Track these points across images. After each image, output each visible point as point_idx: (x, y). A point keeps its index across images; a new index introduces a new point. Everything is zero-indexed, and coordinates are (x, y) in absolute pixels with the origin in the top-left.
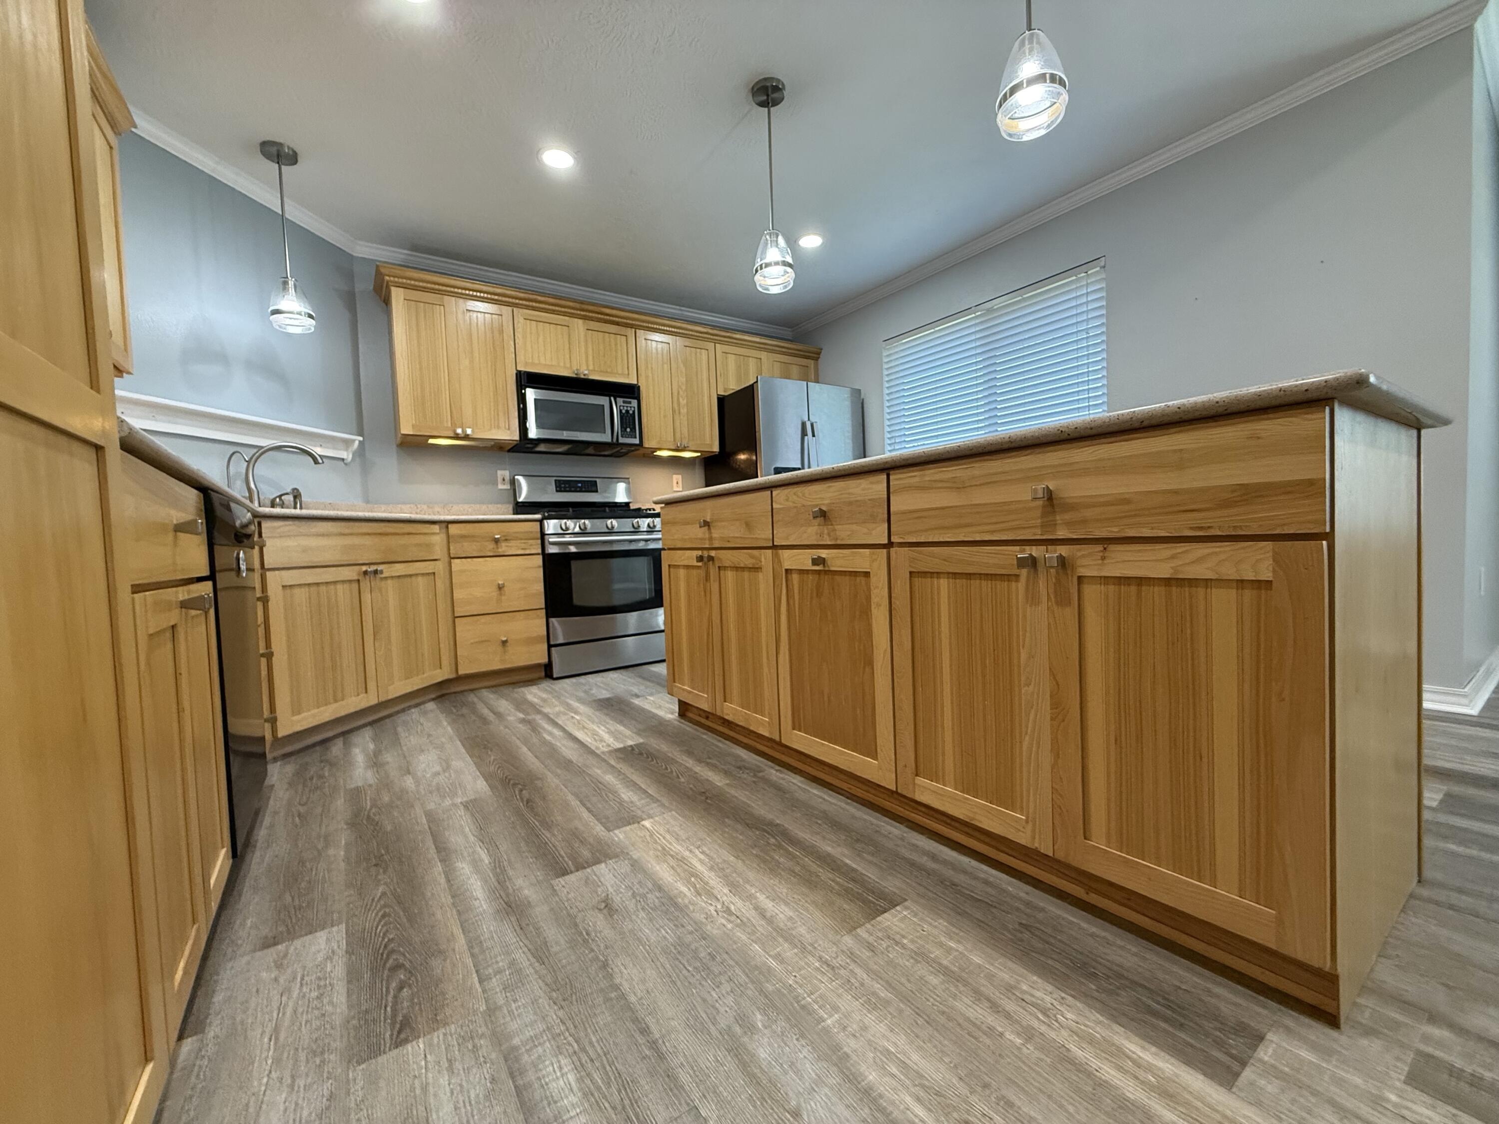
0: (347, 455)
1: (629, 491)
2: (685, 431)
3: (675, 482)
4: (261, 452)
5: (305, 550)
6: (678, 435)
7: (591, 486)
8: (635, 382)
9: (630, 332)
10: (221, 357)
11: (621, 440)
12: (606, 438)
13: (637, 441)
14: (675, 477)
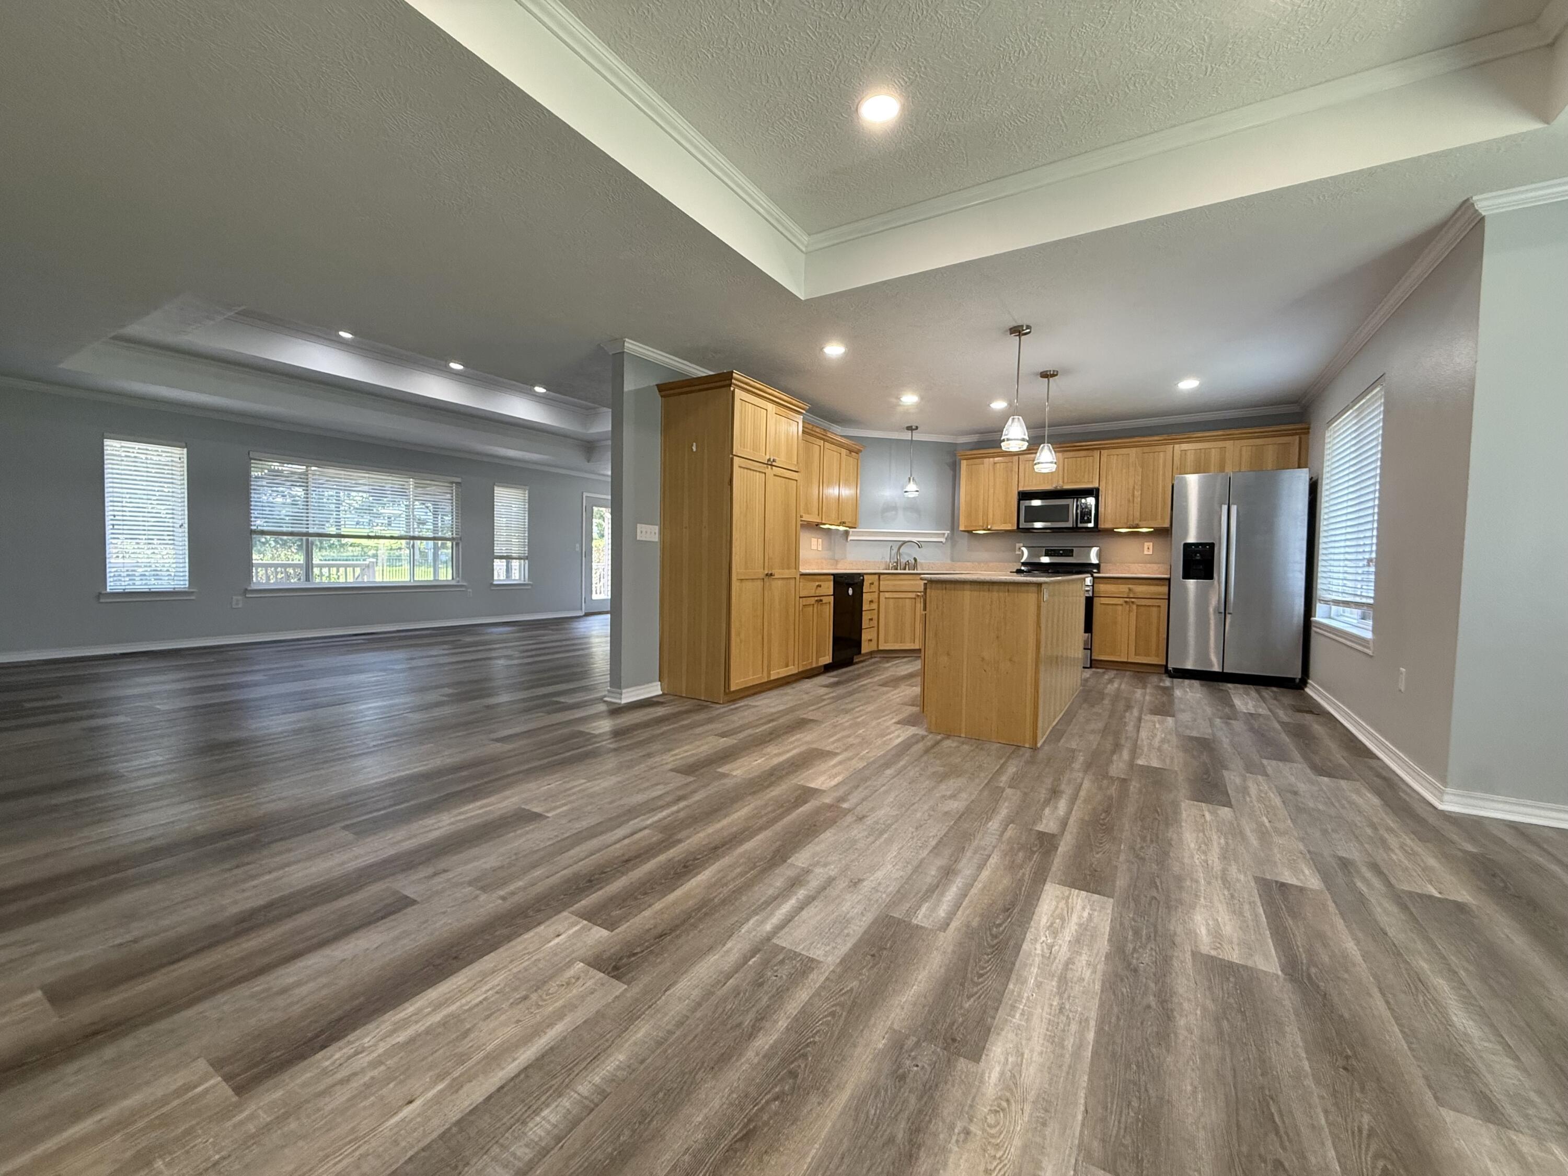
0: (943, 540)
1: (1099, 555)
2: (1137, 514)
3: (1146, 548)
4: (905, 542)
5: (894, 585)
6: (1131, 518)
7: (1069, 553)
8: (1096, 485)
9: (1097, 453)
10: (895, 508)
11: (1080, 525)
12: (1069, 524)
13: (1091, 525)
14: (1146, 544)
